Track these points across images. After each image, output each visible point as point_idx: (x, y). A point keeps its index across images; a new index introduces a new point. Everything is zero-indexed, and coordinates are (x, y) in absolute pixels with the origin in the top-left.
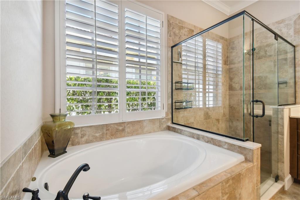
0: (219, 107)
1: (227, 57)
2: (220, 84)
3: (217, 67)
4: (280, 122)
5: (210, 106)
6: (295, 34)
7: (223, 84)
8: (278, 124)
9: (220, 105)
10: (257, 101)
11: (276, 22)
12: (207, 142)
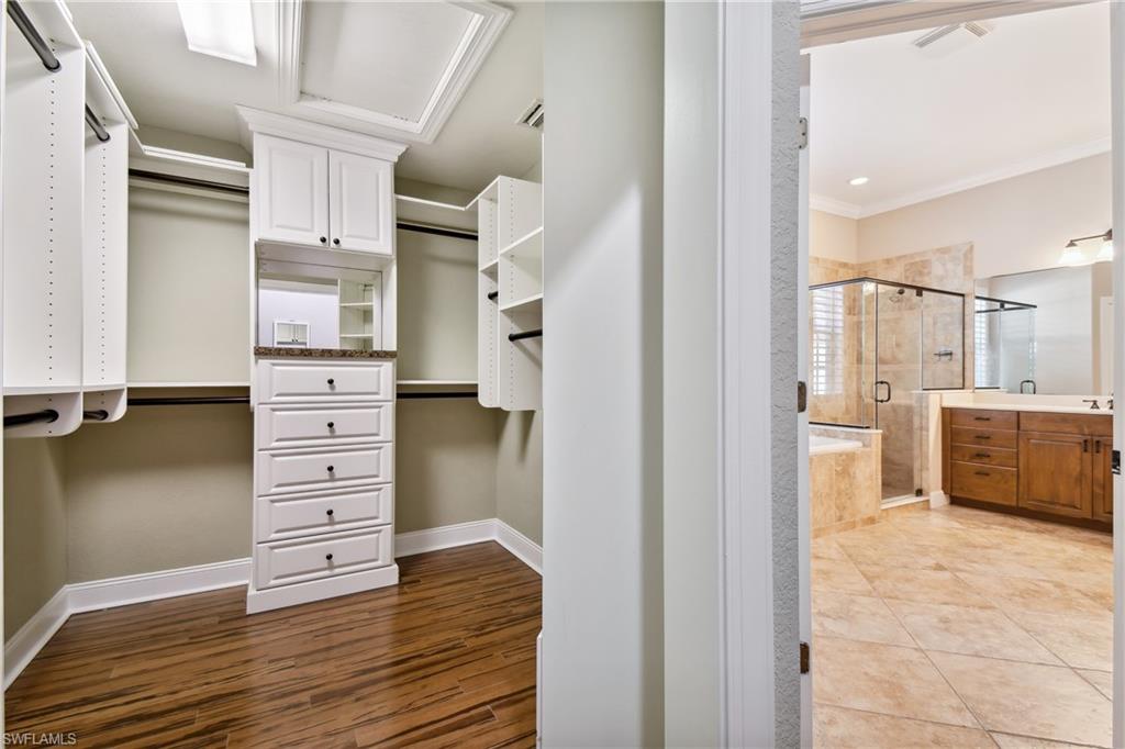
0: (837, 396)
1: (854, 300)
2: (840, 352)
3: (834, 327)
4: (924, 413)
5: (820, 393)
6: (965, 275)
7: (845, 352)
8: (921, 416)
9: (840, 392)
10: (882, 383)
11: (938, 250)
12: (819, 435)
